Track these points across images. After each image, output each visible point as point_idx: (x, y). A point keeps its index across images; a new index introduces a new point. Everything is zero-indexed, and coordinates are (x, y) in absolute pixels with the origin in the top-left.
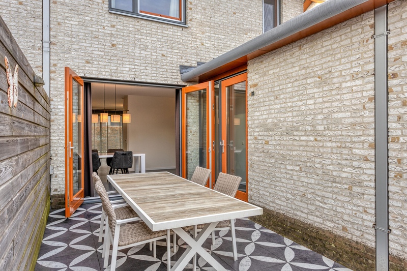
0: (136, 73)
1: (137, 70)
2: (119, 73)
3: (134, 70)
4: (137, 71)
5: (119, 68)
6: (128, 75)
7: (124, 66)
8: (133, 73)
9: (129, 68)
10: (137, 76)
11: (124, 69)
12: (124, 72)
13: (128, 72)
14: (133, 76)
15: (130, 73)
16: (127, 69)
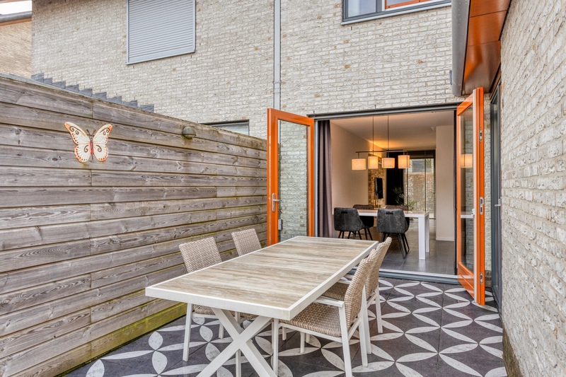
0: (376, 97)
1: (378, 93)
3: (375, 94)
4: (378, 95)
5: (354, 96)
6: (366, 103)
7: (361, 91)
8: (373, 98)
9: (368, 92)
10: (378, 102)
11: (360, 95)
12: (361, 99)
13: (365, 99)
14: (372, 102)
15: (369, 99)
16: (364, 95)
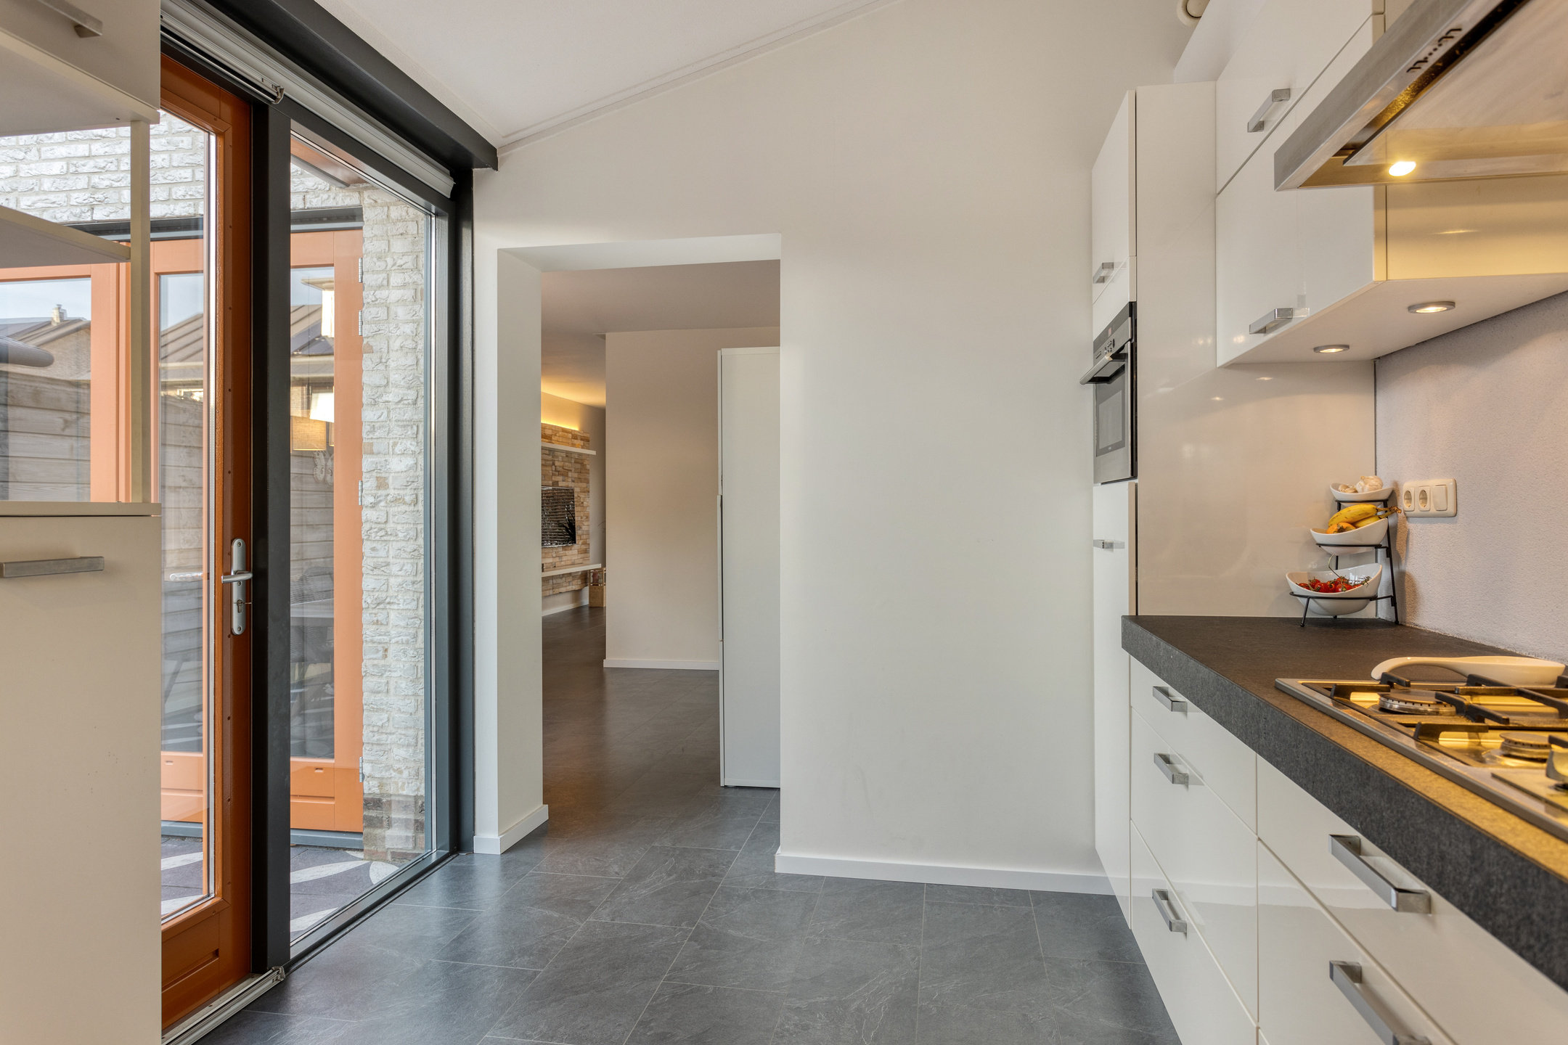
0: (95, 179)
1: (101, 163)
2: (24, 193)
3: (90, 166)
4: (102, 171)
5: (23, 173)
6: (61, 198)
7: (46, 154)
8: (82, 182)
9: (67, 159)
10: (99, 196)
11: (44, 168)
12: (47, 185)
13: (60, 184)
14: (81, 197)
15: (71, 183)
16: (57, 168)
